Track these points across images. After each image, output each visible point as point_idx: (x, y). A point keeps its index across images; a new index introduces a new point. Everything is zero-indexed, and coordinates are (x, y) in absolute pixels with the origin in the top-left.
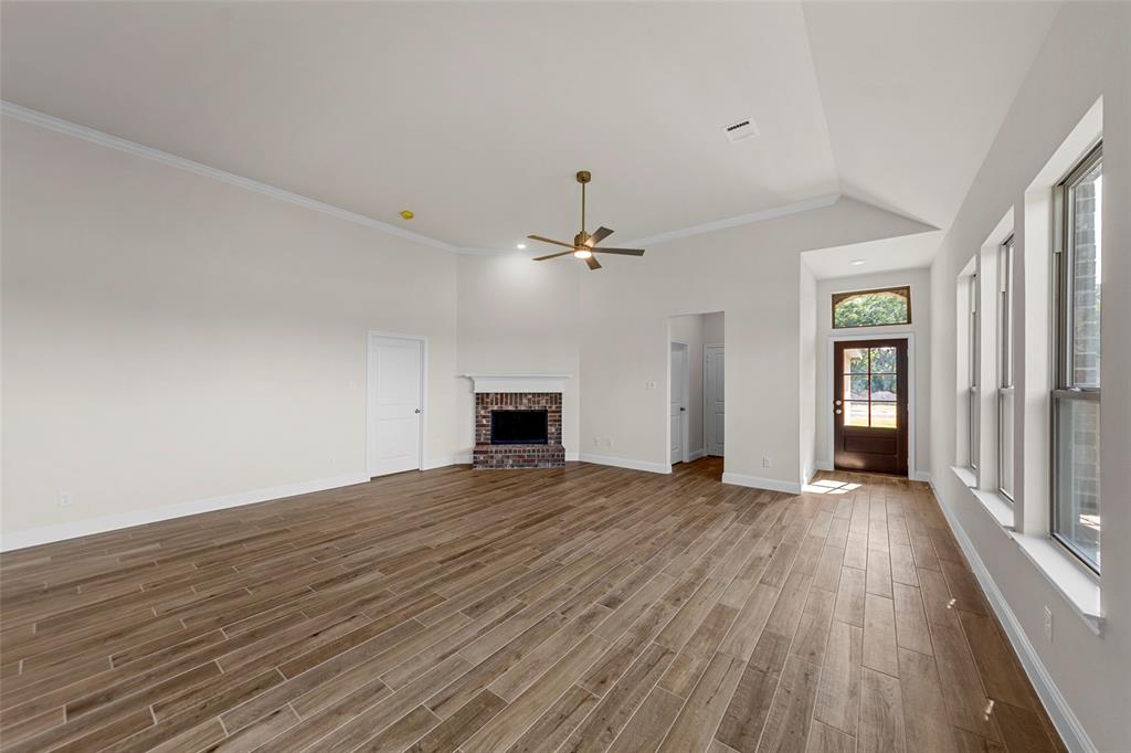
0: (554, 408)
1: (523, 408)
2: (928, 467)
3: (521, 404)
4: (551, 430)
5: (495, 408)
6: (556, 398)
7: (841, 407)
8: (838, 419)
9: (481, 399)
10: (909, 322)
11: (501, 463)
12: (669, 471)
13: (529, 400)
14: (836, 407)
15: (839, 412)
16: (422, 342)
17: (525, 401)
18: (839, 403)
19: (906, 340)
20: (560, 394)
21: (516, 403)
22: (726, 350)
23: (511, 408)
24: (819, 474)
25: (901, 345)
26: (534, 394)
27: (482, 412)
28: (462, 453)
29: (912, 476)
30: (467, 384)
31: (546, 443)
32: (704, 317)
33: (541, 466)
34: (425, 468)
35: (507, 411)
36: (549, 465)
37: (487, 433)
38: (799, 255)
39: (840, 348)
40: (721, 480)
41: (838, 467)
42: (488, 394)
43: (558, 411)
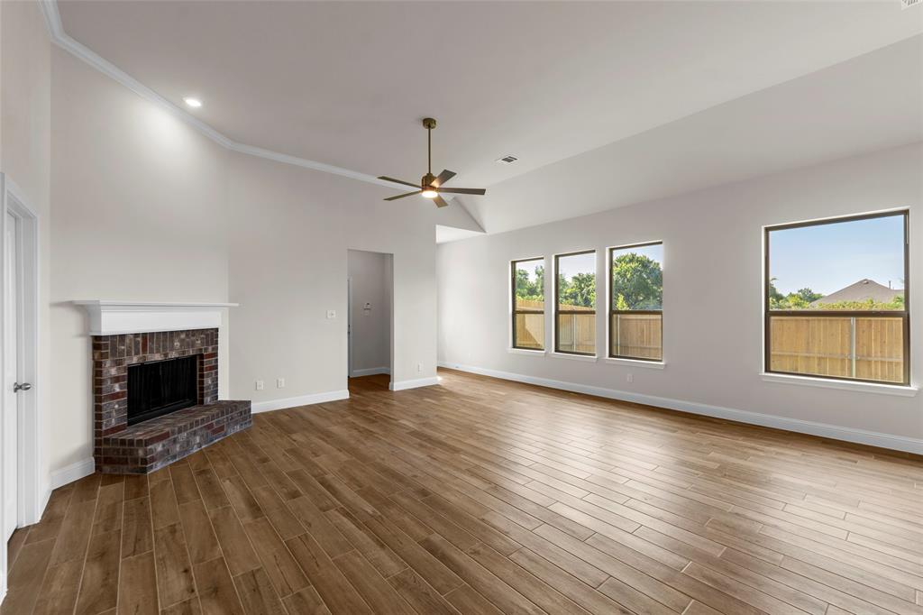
0: (210, 350)
1: (173, 355)
3: (172, 349)
4: (207, 382)
5: (135, 360)
6: (211, 335)
9: (98, 343)
13: (182, 341)
17: (177, 344)
20: (217, 330)
21: (165, 348)
23: (158, 357)
26: (188, 333)
27: (111, 371)
33: (231, 432)
36: (238, 427)
42: (123, 337)
43: (215, 355)
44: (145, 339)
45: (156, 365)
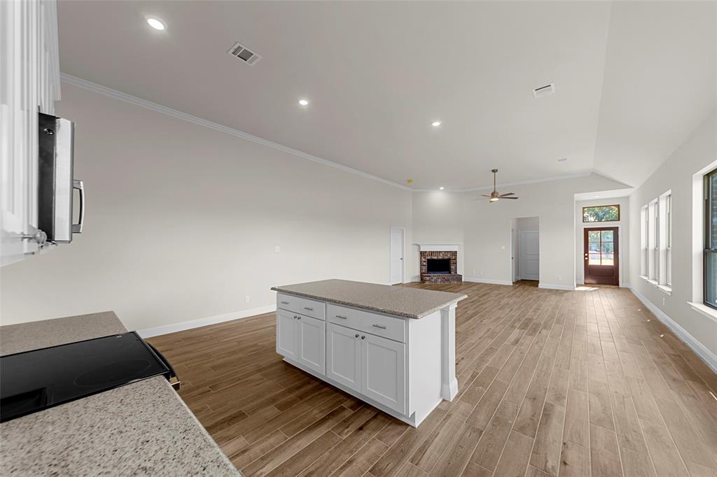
0: (453, 258)
1: (441, 258)
2: (628, 281)
4: (453, 267)
5: (429, 258)
6: (454, 253)
7: (587, 256)
8: (586, 262)
9: (422, 254)
10: (619, 220)
11: (436, 281)
12: (511, 284)
13: (443, 254)
14: (585, 257)
15: (586, 258)
16: (403, 230)
17: (441, 255)
18: (586, 255)
19: (618, 228)
20: (456, 252)
21: (437, 255)
22: (540, 232)
23: (435, 258)
24: (578, 285)
25: (616, 230)
26: (445, 252)
27: (424, 260)
28: (415, 277)
29: (620, 286)
30: (416, 247)
31: (450, 273)
32: (519, 219)
33: (452, 282)
34: (405, 283)
35: (433, 260)
36: (456, 282)
37: (425, 269)
38: (573, 195)
39: (586, 231)
40: (538, 286)
41: (585, 283)
42: (425, 252)
43: (456, 259)
44: (432, 253)
45: (435, 260)
